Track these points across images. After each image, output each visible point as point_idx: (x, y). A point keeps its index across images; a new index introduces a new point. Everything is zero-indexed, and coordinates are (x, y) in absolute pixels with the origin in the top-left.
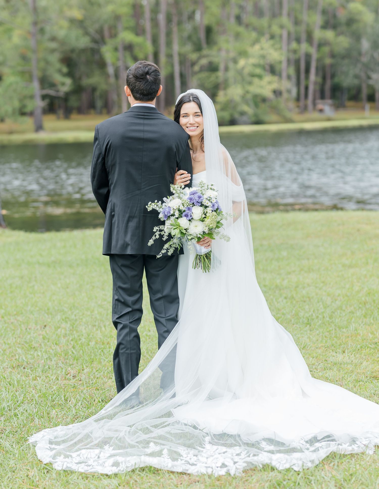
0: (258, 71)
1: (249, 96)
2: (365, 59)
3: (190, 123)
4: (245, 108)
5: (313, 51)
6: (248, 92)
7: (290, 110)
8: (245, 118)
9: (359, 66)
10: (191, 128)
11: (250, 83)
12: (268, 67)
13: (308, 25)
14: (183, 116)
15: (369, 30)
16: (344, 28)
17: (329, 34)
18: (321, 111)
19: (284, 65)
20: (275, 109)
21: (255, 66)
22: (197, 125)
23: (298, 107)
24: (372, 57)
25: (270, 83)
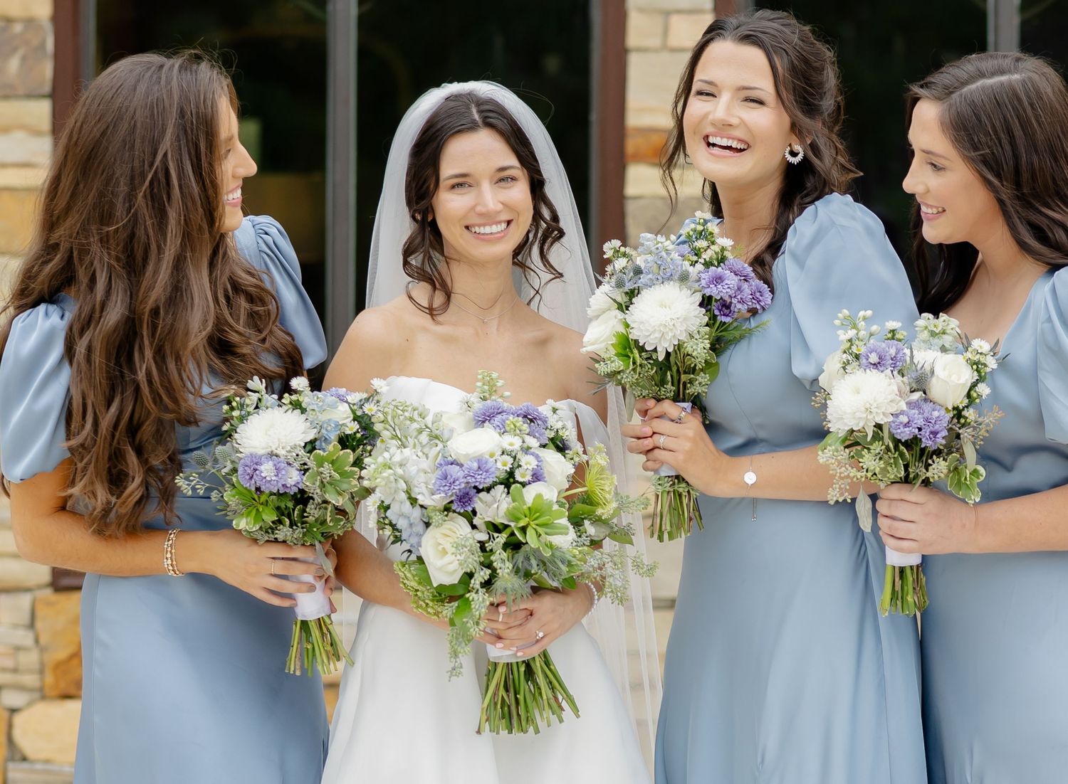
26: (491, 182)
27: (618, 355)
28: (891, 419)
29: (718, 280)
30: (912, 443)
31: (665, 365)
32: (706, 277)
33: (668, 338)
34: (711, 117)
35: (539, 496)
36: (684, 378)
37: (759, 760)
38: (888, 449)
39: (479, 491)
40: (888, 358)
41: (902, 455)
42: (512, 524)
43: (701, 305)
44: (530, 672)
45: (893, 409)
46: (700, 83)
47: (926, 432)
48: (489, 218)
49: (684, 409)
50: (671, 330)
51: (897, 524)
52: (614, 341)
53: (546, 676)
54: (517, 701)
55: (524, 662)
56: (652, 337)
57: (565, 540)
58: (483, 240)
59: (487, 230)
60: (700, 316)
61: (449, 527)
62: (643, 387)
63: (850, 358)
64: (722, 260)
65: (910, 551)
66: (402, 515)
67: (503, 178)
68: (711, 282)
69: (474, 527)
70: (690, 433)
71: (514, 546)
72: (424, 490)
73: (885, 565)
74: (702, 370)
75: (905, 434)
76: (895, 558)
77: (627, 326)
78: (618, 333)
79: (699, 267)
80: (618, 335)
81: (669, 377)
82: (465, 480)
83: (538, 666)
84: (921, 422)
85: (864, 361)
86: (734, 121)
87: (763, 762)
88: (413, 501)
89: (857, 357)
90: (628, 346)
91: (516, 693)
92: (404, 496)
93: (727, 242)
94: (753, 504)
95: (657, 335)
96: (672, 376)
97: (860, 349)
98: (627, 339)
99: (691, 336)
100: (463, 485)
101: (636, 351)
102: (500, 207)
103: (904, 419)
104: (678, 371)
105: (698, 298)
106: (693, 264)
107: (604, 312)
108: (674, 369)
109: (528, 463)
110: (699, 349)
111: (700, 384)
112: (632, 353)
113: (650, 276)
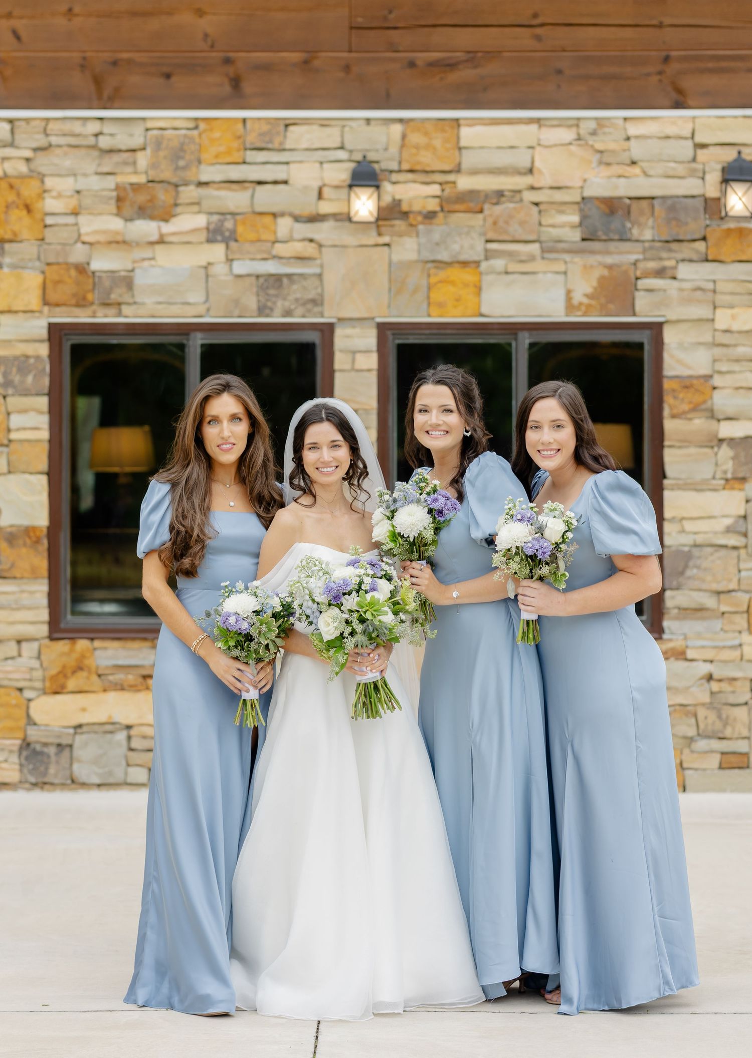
26: (328, 447)
27: (391, 541)
28: (524, 544)
29: (436, 500)
30: (533, 557)
31: (413, 544)
32: (429, 499)
33: (415, 530)
34: (429, 422)
35: (373, 597)
36: (422, 549)
37: (471, 725)
38: (522, 559)
39: (344, 594)
40: (526, 517)
41: (529, 563)
42: (360, 610)
43: (428, 513)
44: (376, 688)
45: (525, 540)
46: (420, 406)
47: (540, 552)
48: (326, 464)
49: (422, 565)
50: (416, 526)
51: (525, 598)
52: (388, 534)
53: (384, 690)
54: (371, 702)
55: (373, 682)
56: (407, 530)
57: (388, 618)
58: (323, 474)
59: (325, 470)
60: (428, 519)
61: (331, 612)
62: (403, 555)
63: (509, 517)
64: (435, 491)
65: (531, 612)
66: (308, 608)
67: (334, 445)
68: (433, 502)
69: (342, 612)
70: (427, 576)
71: (362, 621)
72: (318, 595)
73: (520, 619)
74: (430, 544)
75: (530, 552)
76: (526, 616)
77: (393, 526)
78: (389, 530)
79: (424, 495)
80: (389, 531)
81: (415, 549)
82: (337, 589)
83: (380, 684)
84: (537, 547)
85: (515, 518)
86: (441, 423)
87: (472, 726)
88: (313, 601)
89: (512, 516)
90: (396, 536)
91: (370, 698)
92: (307, 597)
93: (437, 482)
94: (457, 607)
95: (410, 529)
96: (416, 549)
97: (513, 512)
98: (394, 533)
99: (425, 528)
100: (336, 591)
101: (399, 538)
102: (332, 459)
103: (530, 545)
104: (419, 546)
105: (426, 510)
106: (421, 494)
107: (380, 521)
108: (417, 545)
109: (368, 580)
110: (429, 535)
111: (431, 551)
112: (398, 539)
113: (402, 502)
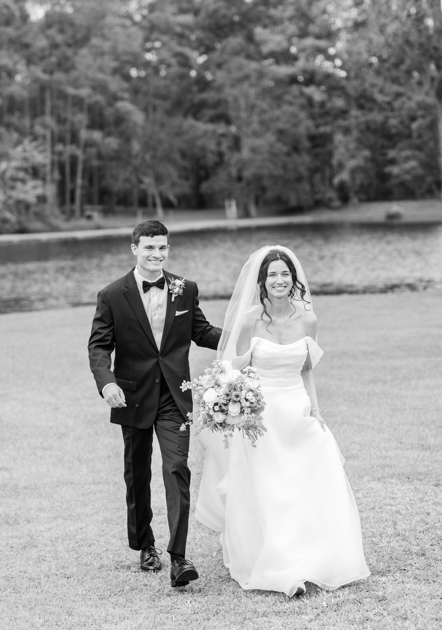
0: (21, 175)
1: (11, 202)
2: (136, 162)
3: (277, 282)
4: (8, 215)
5: (79, 153)
6: (10, 197)
7: (56, 217)
8: (7, 226)
9: (130, 169)
10: (279, 288)
11: (13, 188)
12: (31, 171)
13: (73, 124)
14: (270, 276)
15: (139, 131)
16: (112, 128)
17: (97, 135)
18: (89, 217)
19: (48, 169)
20: (39, 216)
21: (18, 169)
22: (284, 285)
23: (64, 212)
24: (143, 159)
25: (34, 188)
